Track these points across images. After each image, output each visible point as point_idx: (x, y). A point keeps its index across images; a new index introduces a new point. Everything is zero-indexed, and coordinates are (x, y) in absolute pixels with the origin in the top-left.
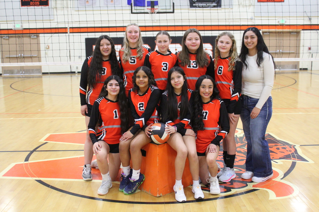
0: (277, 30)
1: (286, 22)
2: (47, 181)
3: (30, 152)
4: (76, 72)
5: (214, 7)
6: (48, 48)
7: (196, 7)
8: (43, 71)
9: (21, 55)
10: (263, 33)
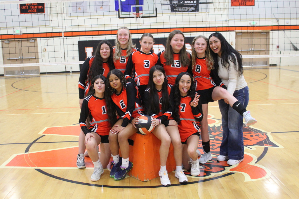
0: (249, 31)
1: (256, 23)
2: (45, 169)
3: (30, 144)
4: (71, 72)
5: (193, 11)
6: (45, 50)
7: (176, 11)
8: (41, 72)
9: (21, 57)
10: (237, 33)
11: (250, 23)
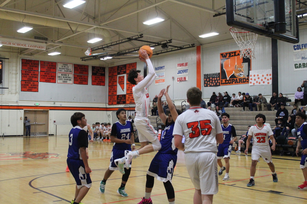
0: (34, 109)
1: (39, 104)
10: (25, 111)
11: (35, 104)
